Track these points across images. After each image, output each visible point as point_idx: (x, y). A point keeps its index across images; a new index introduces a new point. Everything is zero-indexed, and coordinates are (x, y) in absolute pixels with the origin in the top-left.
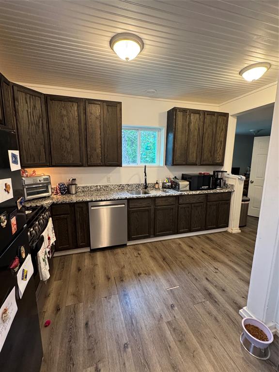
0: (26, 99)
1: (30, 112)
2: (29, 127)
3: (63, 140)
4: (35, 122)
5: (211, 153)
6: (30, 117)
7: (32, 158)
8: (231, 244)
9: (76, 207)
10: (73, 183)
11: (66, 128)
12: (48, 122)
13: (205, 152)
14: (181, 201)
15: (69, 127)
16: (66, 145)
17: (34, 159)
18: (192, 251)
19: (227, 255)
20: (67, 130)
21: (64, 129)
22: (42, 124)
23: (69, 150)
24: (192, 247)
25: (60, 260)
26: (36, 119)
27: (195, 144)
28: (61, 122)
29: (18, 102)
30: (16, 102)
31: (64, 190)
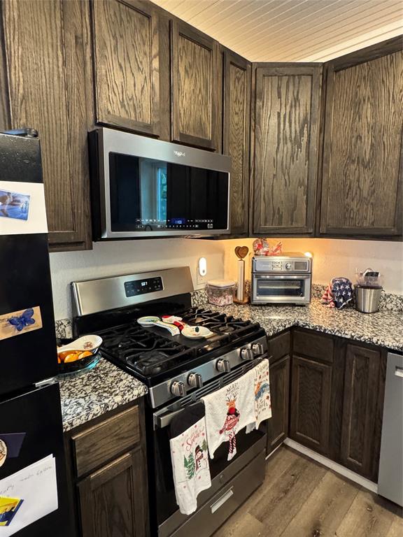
0: (279, 88)
1: (285, 115)
2: (278, 148)
3: (353, 167)
4: (293, 135)
6: (282, 126)
7: (277, 216)
9: (349, 353)
10: (372, 283)
11: (364, 133)
12: (322, 130)
15: (372, 128)
16: (358, 181)
17: (281, 217)
20: (367, 140)
21: (359, 137)
22: (309, 136)
23: (365, 194)
25: (295, 464)
26: (296, 127)
28: (354, 120)
29: (262, 99)
30: (258, 100)
31: (345, 298)
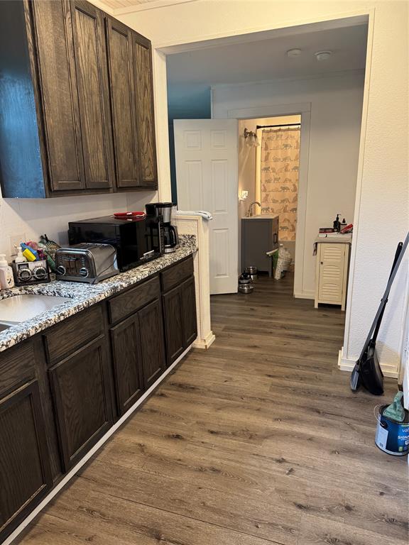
5: (133, 153)
8: (235, 378)
13: (122, 150)
14: (116, 314)
18: (189, 446)
19: (258, 410)
24: (178, 437)
27: (97, 122)
